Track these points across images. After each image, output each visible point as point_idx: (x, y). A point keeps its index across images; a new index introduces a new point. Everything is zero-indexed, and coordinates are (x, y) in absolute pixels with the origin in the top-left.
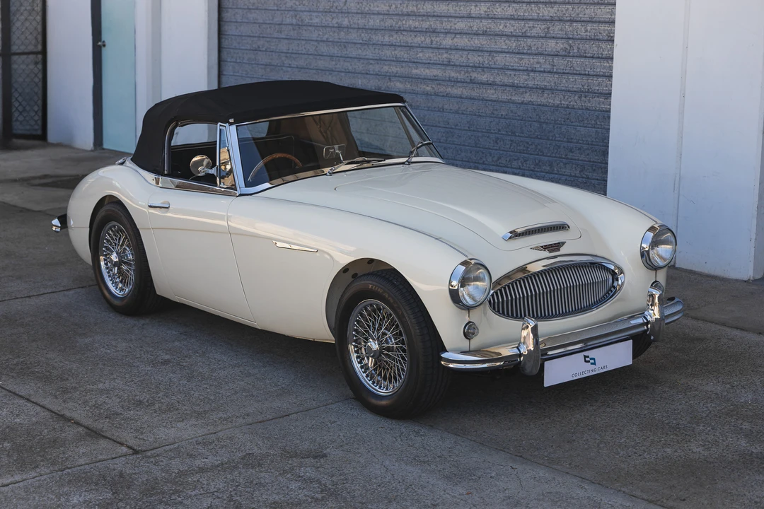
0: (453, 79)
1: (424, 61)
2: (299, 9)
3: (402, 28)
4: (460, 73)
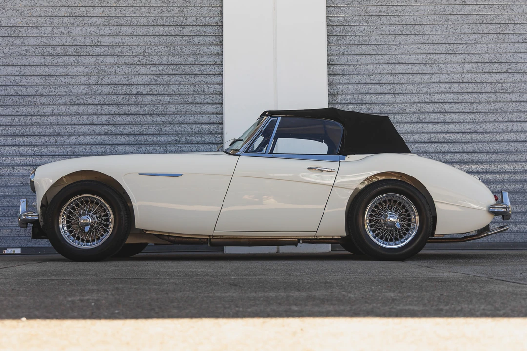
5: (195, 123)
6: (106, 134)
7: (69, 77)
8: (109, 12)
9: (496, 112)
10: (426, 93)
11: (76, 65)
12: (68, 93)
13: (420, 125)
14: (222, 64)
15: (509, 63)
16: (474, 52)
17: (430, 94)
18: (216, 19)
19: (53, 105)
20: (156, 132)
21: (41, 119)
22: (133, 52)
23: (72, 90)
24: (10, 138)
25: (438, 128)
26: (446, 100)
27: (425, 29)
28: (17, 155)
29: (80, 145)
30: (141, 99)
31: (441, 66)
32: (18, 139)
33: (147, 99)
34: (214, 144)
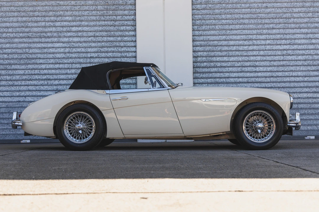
1: (44, 90)
3: (32, 79)
7: (54, 48)
8: (75, 14)
9: (283, 66)
10: (246, 56)
11: (58, 42)
12: (54, 57)
13: (242, 73)
14: (136, 41)
15: (291, 39)
16: (272, 33)
17: (248, 56)
18: (133, 17)
21: (40, 71)
22: (88, 35)
24: (24, 82)
25: (252, 75)
26: (257, 60)
27: (245, 21)
28: (27, 91)
29: (61, 85)
30: (93, 60)
31: (254, 41)
32: (28, 82)
33: (96, 60)
34: (132, 84)
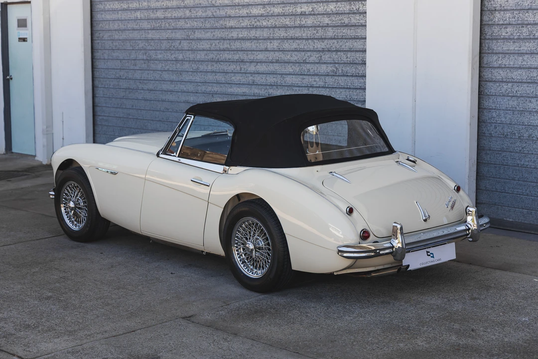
0: (256, 95)
1: (236, 82)
2: (148, 49)
3: (220, 60)
4: (261, 90)
5: (350, 51)
6: (277, 62)
12: (249, 15)
19: (238, 28)
20: (317, 61)
21: (230, 44)
23: (251, 10)
24: (210, 64)
28: (215, 83)
29: (258, 73)
30: (304, 21)
32: (215, 65)
33: (309, 21)
